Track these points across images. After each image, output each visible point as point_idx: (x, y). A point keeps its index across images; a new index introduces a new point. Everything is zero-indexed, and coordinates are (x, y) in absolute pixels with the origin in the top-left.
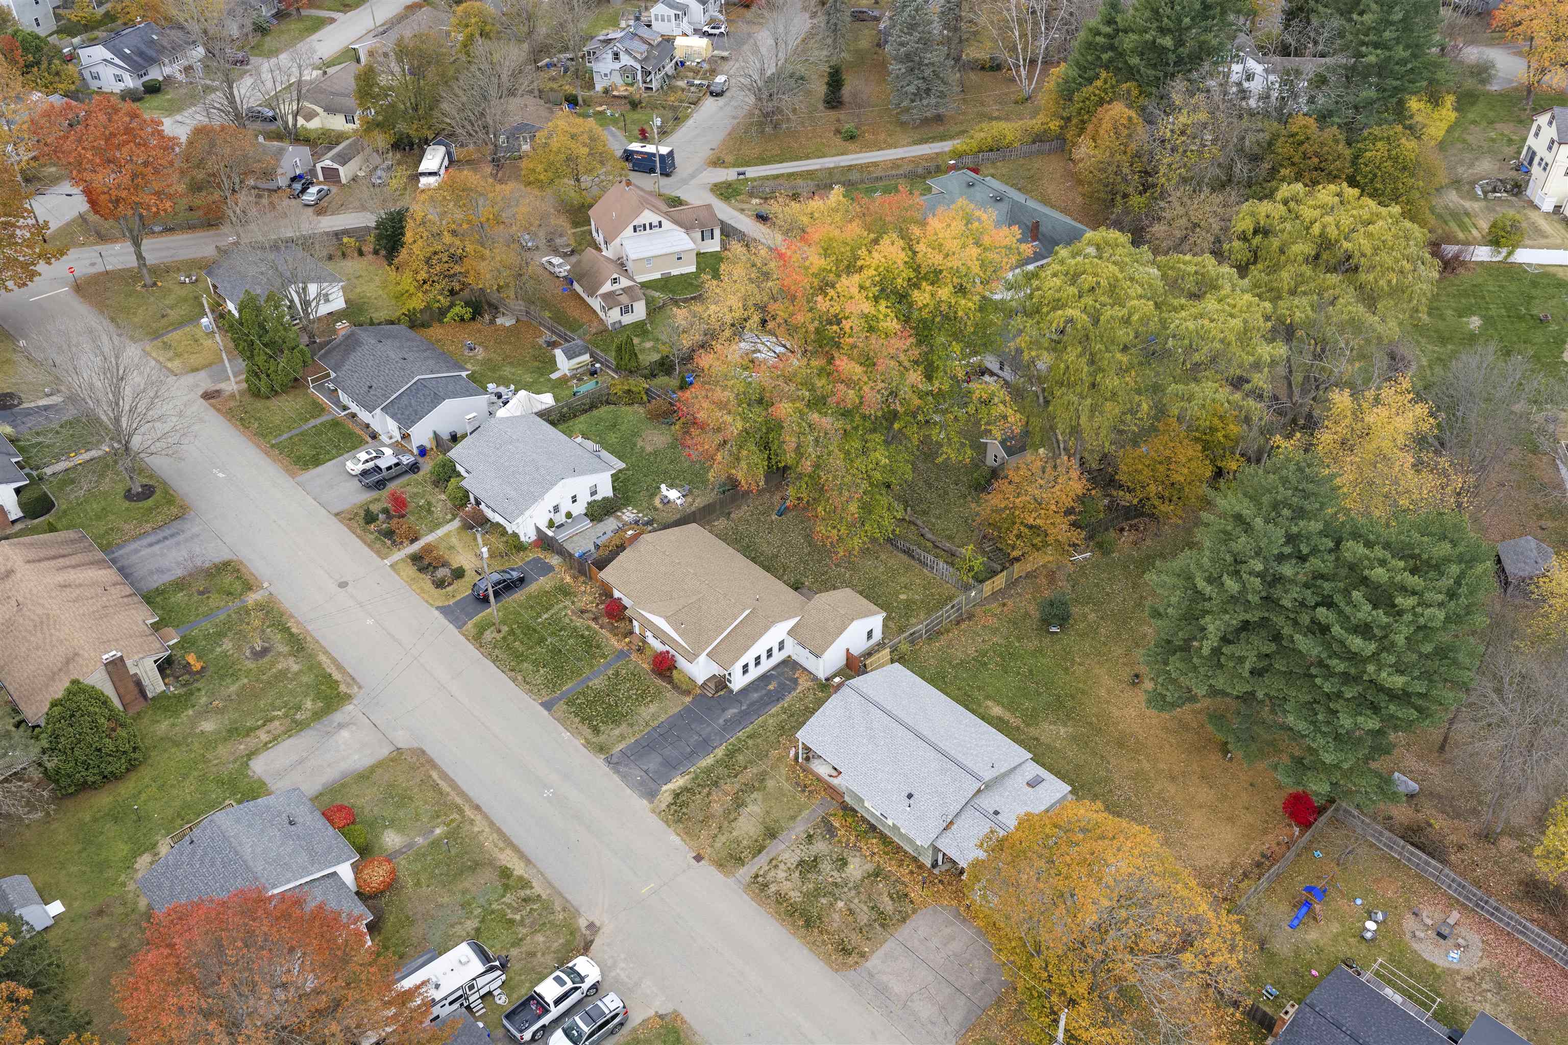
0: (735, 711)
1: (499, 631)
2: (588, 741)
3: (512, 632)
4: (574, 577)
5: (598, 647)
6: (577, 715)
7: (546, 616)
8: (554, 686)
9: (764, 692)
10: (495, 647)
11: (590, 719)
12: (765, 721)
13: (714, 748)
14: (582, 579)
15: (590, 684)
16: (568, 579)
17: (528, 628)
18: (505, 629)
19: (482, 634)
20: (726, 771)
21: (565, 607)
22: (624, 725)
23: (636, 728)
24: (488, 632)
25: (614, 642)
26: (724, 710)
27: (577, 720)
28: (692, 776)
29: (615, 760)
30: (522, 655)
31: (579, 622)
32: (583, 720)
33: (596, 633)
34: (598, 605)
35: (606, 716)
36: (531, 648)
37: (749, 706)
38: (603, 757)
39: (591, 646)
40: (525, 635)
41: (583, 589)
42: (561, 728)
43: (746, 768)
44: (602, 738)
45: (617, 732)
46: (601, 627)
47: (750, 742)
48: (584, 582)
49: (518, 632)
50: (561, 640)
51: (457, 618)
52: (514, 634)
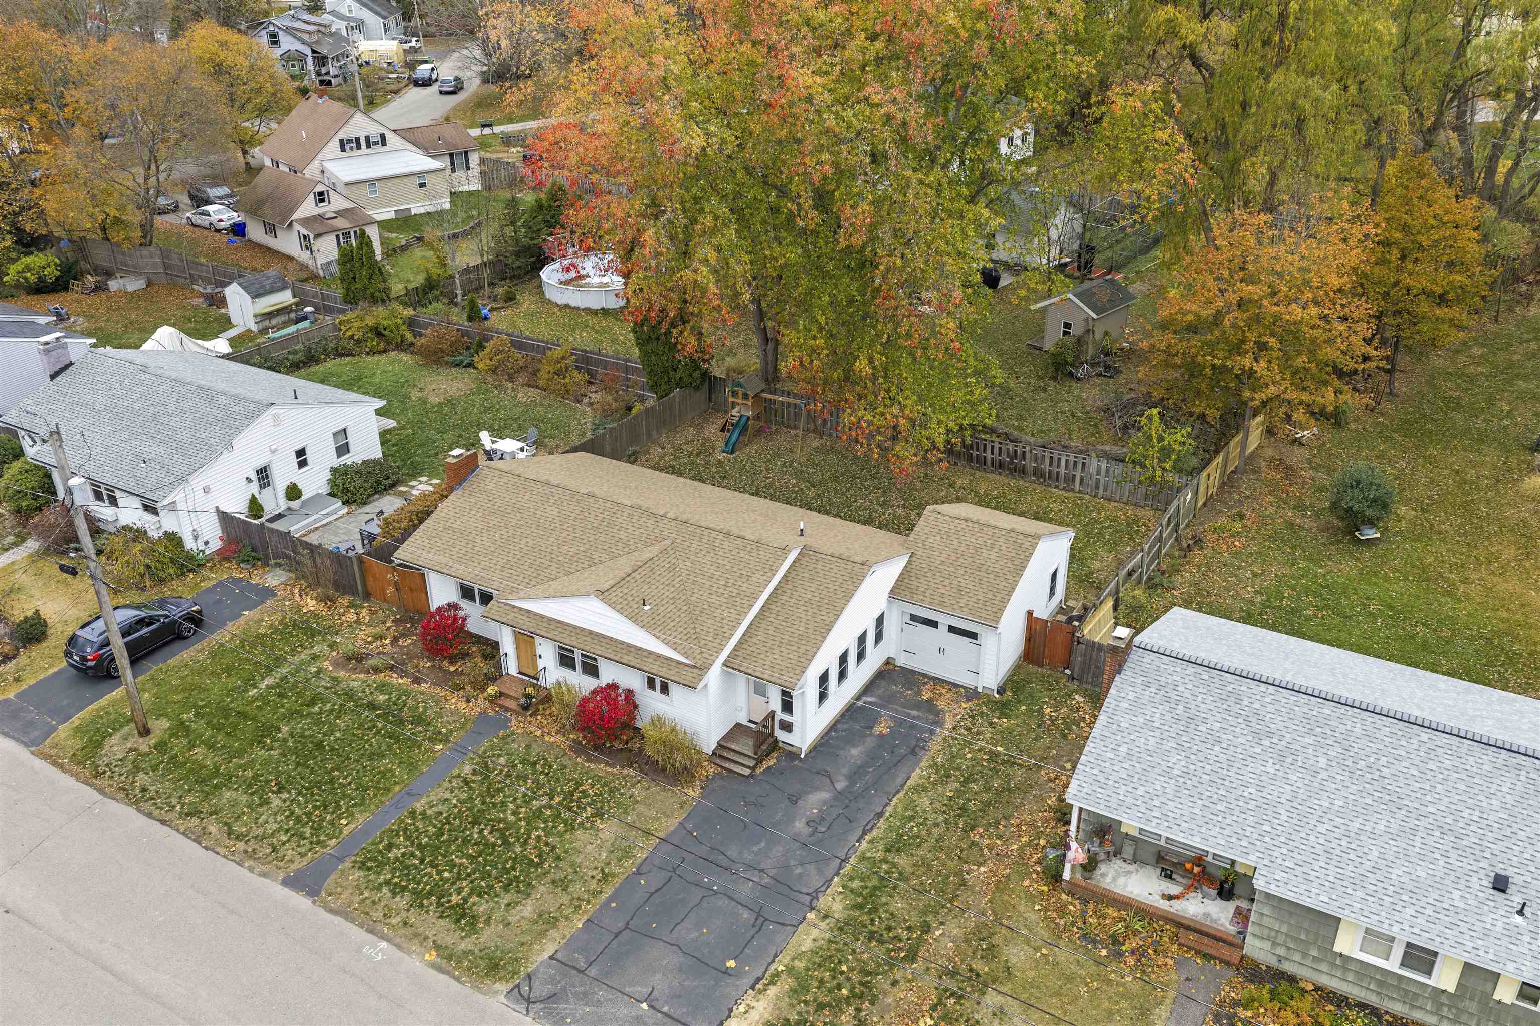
0: (825, 795)
1: (145, 732)
2: (446, 954)
3: (181, 729)
4: (326, 599)
5: (418, 720)
6: (397, 890)
7: (269, 681)
8: (316, 830)
9: (870, 743)
10: (137, 769)
11: (439, 892)
12: (911, 805)
13: (815, 895)
14: (345, 601)
15: (419, 806)
16: (311, 604)
17: (225, 712)
18: (160, 726)
19: (99, 745)
20: (880, 951)
21: (315, 657)
22: (542, 889)
23: (577, 889)
24: (116, 739)
25: (456, 703)
26: (794, 800)
27: (401, 902)
28: (787, 983)
29: (540, 989)
30: (216, 773)
31: (356, 681)
32: (418, 899)
33: (407, 693)
34: (395, 640)
35: (485, 875)
36: (239, 754)
37: (852, 778)
38: (502, 987)
39: (401, 722)
40: (219, 728)
41: (351, 616)
42: (356, 933)
43: (926, 928)
44: (489, 936)
45: (527, 910)
46: (417, 681)
47: (902, 860)
48: (351, 605)
49: (198, 726)
50: (318, 723)
51: (30, 724)
52: (187, 730)
